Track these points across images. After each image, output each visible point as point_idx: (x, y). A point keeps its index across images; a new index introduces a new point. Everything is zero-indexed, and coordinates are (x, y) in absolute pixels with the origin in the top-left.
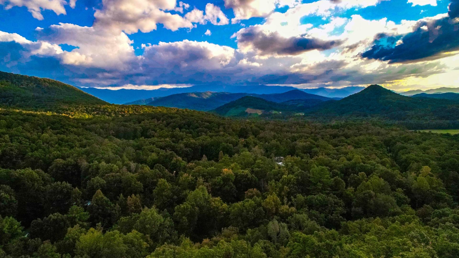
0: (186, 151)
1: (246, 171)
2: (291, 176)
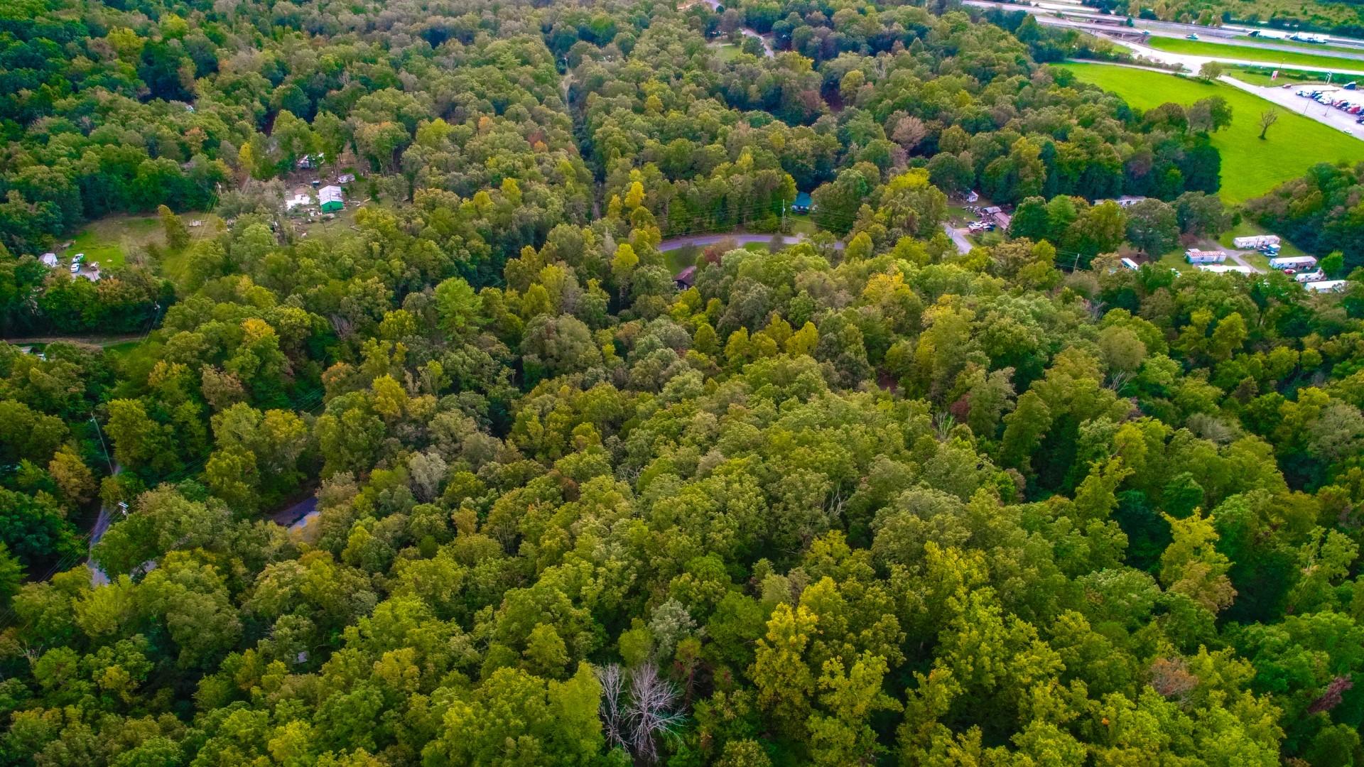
0: (41, 216)
1: (294, 313)
2: (402, 313)
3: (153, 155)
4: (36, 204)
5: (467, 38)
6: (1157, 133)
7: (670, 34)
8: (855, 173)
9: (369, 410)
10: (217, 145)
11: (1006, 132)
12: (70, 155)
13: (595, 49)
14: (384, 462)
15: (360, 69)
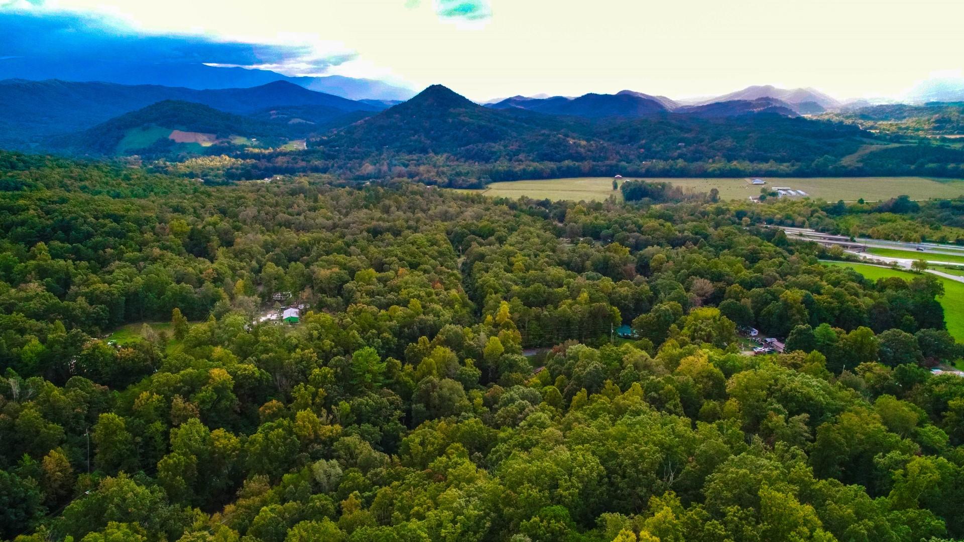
0: (95, 313)
1: (250, 367)
2: (326, 369)
3: (178, 282)
4: (94, 306)
5: (397, 233)
6: (889, 291)
7: (531, 233)
8: (665, 306)
9: (290, 432)
10: (222, 281)
11: (775, 287)
12: (125, 280)
13: (480, 240)
14: (295, 470)
15: (324, 246)
